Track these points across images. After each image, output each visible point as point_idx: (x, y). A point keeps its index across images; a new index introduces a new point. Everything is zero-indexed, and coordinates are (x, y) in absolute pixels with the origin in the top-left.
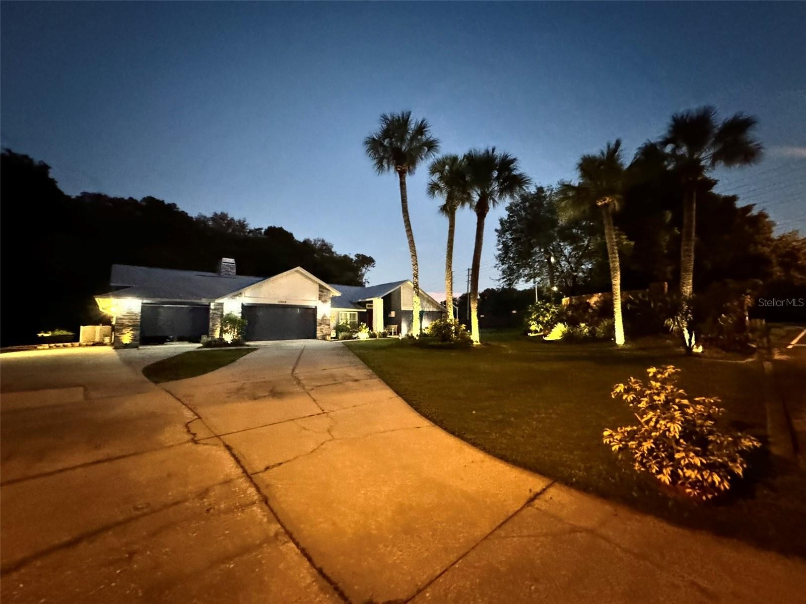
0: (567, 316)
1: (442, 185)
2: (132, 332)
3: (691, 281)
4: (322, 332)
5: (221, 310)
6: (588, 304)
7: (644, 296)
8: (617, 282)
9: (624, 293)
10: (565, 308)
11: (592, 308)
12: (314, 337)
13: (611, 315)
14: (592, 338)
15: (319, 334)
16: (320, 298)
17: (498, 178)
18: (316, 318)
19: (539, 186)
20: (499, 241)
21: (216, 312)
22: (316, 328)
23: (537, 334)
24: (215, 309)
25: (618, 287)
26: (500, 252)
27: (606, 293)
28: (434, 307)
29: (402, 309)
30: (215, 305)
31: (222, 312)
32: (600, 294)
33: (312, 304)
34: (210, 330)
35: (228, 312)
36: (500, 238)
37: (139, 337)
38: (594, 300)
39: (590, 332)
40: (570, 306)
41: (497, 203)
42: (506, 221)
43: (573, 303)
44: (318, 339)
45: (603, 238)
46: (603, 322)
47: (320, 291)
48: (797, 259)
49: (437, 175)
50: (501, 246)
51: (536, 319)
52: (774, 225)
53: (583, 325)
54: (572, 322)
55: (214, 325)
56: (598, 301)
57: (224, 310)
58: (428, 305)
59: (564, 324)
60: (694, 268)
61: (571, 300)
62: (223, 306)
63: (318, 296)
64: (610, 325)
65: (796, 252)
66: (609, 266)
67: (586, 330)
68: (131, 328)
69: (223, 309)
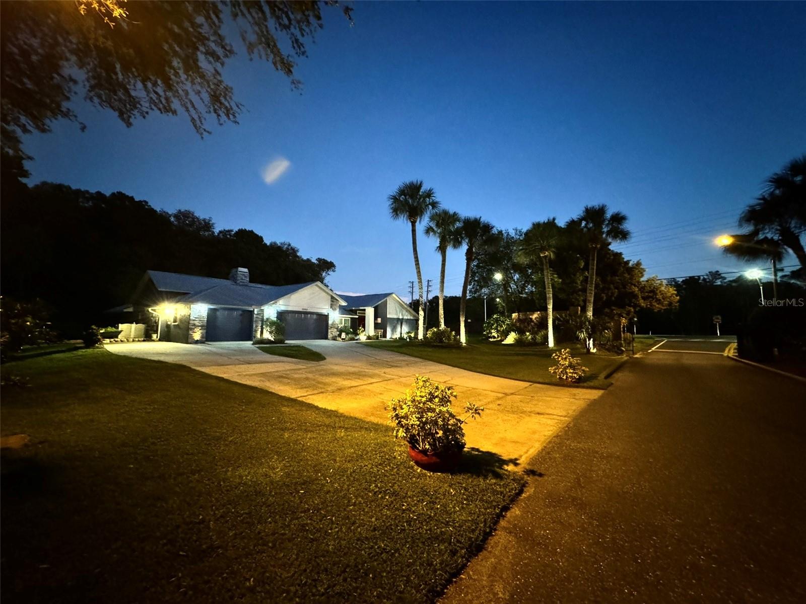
0: (517, 327)
2: (201, 331)
3: (592, 309)
4: (332, 334)
5: (262, 315)
6: (531, 319)
7: (566, 316)
8: (550, 307)
9: (554, 313)
10: (515, 320)
11: (533, 321)
12: (326, 338)
13: (546, 328)
14: (534, 343)
15: (330, 336)
16: (331, 306)
18: (328, 323)
19: (499, 229)
21: (258, 316)
22: (328, 331)
23: (495, 340)
24: (257, 314)
25: (551, 310)
27: (543, 312)
28: (411, 316)
29: (388, 316)
30: (258, 311)
31: (263, 316)
32: (539, 312)
33: (325, 312)
34: (254, 330)
35: (267, 317)
37: (205, 335)
38: (535, 316)
39: (532, 339)
40: (519, 320)
43: (521, 318)
44: (329, 340)
45: (543, 274)
46: (541, 332)
47: (331, 301)
48: (656, 294)
51: (496, 329)
52: (645, 271)
53: (528, 334)
54: (521, 332)
55: (257, 326)
56: (537, 317)
57: (265, 315)
58: (407, 314)
59: (515, 333)
60: (594, 301)
61: (519, 315)
62: (263, 312)
63: (330, 305)
64: (545, 334)
65: (655, 290)
66: (546, 296)
67: (530, 337)
68: (200, 328)
69: (263, 314)
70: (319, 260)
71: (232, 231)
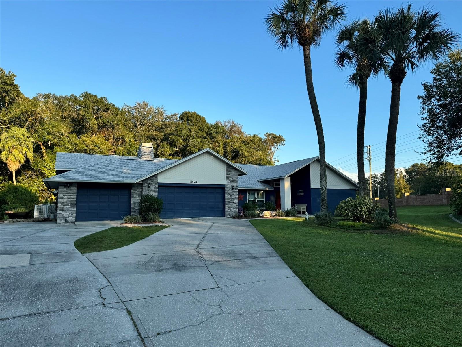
1: (351, 53)
2: (70, 209)
4: (230, 210)
12: (223, 215)
15: (227, 212)
16: (227, 177)
17: (416, 38)
20: (424, 109)
21: (137, 191)
22: (225, 206)
26: (425, 121)
28: (349, 185)
29: (311, 187)
31: (142, 191)
35: (146, 192)
36: (424, 105)
41: (417, 66)
42: (431, 86)
44: (226, 217)
47: (227, 171)
49: (346, 43)
50: (426, 115)
57: (143, 189)
62: (142, 186)
68: (69, 206)
70: (267, 135)
71: (177, 115)
